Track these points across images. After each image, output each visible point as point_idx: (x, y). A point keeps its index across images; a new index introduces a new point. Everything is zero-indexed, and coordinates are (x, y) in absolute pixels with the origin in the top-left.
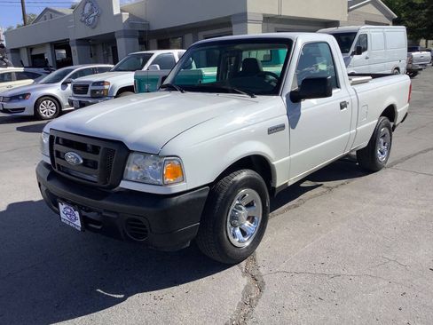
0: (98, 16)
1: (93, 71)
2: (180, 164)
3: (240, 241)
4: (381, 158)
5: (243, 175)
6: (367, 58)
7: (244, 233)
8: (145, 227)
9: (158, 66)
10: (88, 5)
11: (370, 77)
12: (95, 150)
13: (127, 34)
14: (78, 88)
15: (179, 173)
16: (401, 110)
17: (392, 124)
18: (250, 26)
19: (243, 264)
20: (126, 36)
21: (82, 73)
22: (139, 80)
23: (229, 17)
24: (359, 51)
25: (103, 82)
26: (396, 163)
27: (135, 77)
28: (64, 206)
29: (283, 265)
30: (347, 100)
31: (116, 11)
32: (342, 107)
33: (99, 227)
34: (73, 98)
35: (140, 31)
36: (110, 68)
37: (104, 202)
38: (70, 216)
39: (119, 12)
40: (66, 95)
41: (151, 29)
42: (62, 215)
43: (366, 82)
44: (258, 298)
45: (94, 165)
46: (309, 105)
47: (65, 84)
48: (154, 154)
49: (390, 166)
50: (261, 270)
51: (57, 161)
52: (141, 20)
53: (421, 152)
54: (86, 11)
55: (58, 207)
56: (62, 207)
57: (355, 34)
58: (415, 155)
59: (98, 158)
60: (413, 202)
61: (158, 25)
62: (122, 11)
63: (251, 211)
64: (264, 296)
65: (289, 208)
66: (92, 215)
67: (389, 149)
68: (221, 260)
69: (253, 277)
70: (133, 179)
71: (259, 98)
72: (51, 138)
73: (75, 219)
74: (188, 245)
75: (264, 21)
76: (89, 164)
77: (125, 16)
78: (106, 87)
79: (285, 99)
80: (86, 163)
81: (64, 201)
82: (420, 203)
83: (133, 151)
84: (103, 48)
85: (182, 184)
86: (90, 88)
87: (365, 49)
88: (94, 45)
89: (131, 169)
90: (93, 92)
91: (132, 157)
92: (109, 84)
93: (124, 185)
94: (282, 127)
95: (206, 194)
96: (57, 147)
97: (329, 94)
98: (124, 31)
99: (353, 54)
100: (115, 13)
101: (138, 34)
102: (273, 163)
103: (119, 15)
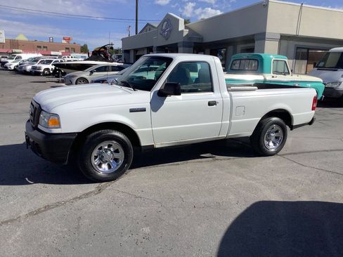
0: (170, 31)
8: (40, 148)
10: (165, 23)
11: (256, 88)
13: (185, 45)
15: (58, 124)
16: (298, 115)
18: (267, 43)
19: (104, 183)
35: (195, 43)
36: (157, 68)
39: (183, 29)
41: (204, 42)
50: (108, 187)
54: (164, 28)
61: (209, 38)
63: (116, 155)
67: (282, 141)
69: (100, 189)
71: (138, 91)
74: (66, 163)
77: (186, 32)
79: (152, 94)
83: (43, 110)
85: (58, 129)
91: (42, 113)
94: (144, 110)
95: (74, 137)
98: (183, 42)
100: (180, 29)
101: (193, 45)
102: (135, 130)
103: (182, 31)
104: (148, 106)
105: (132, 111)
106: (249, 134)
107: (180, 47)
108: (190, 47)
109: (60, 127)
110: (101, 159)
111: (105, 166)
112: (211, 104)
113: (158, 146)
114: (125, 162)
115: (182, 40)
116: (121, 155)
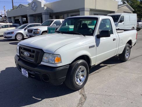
0: (37, 7)
1: (34, 25)
2: (60, 57)
3: (79, 83)
4: (127, 57)
5: (81, 61)
6: (123, 24)
7: (80, 80)
8: (48, 77)
9: (55, 24)
10: (34, 4)
11: (123, 31)
12: (34, 52)
13: (46, 14)
14: (29, 31)
15: (60, 60)
16: (134, 42)
17: (130, 46)
18: (85, 12)
19: (80, 90)
20: (45, 14)
21: (31, 26)
22: (49, 29)
23: (80, 9)
24: (121, 21)
25: (37, 29)
26: (131, 59)
27: (48, 28)
28: (23, 69)
29: (93, 91)
30: (115, 38)
31: (42, 6)
32: (114, 40)
33: (34, 77)
34: (27, 34)
37: (36, 69)
38: (25, 73)
39: (43, 6)
40: (25, 33)
41: (54, 12)
42: (22, 72)
43: (122, 32)
44: (84, 102)
45: (33, 57)
46: (103, 39)
47: (25, 29)
48: (52, 54)
49: (130, 60)
50: (86, 93)
51: (21, 55)
52: (50, 9)
53: (140, 56)
54: (33, 6)
55: (21, 69)
56: (22, 70)
57: (120, 16)
58: (138, 56)
59: (34, 54)
60: (136, 72)
62: (44, 6)
64: (86, 101)
65: (96, 73)
66: (32, 73)
67: (129, 54)
68: (73, 89)
69: (83, 95)
70: (45, 61)
71: (87, 36)
72: (20, 47)
73: (26, 74)
74: (62, 84)
75: (90, 11)
76: (32, 56)
77: (45, 8)
78: (38, 31)
79: (95, 37)
80: (30, 56)
81: (23, 68)
82: (139, 72)
83: (45, 53)
84: (38, 18)
85: (61, 64)
86: (33, 31)
87: (123, 21)
88: (35, 17)
89: (45, 58)
90: (34, 32)
91: (45, 54)
92: (39, 30)
93: (42, 63)
94: (94, 46)
95: (68, 67)
96: (21, 50)
97: (109, 36)
98: (45, 12)
99: (119, 22)
101: (49, 14)
102: (90, 58)
104: (95, 44)
105: (90, 47)
106: (121, 52)
107: (43, 15)
108: (48, 15)
116: (85, 73)
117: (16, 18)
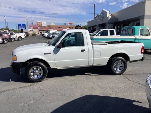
2: (16, 57)
9: (99, 35)
10: (102, 14)
20: (109, 24)
23: (139, 17)
30: (85, 49)
35: (114, 22)
41: (119, 21)
50: (35, 85)
52: (116, 18)
63: (40, 72)
77: (110, 17)
79: (55, 47)
100: (107, 16)
102: (47, 62)
103: (108, 17)
104: (52, 52)
105: (45, 54)
108: (112, 24)
109: (17, 60)
110: (34, 73)
111: (36, 76)
112: (82, 51)
113: (59, 68)
114: (44, 75)
115: (108, 21)
116: (42, 72)
117: (94, 28)
